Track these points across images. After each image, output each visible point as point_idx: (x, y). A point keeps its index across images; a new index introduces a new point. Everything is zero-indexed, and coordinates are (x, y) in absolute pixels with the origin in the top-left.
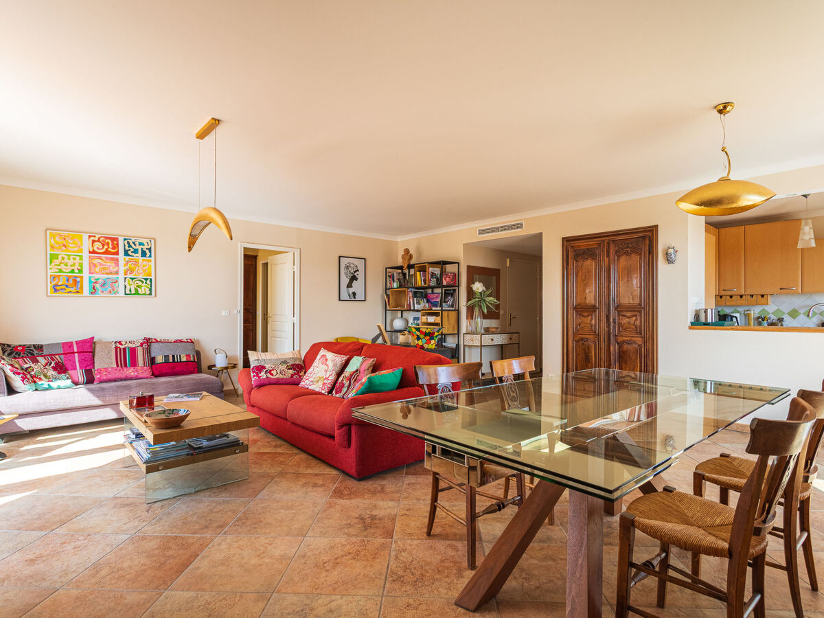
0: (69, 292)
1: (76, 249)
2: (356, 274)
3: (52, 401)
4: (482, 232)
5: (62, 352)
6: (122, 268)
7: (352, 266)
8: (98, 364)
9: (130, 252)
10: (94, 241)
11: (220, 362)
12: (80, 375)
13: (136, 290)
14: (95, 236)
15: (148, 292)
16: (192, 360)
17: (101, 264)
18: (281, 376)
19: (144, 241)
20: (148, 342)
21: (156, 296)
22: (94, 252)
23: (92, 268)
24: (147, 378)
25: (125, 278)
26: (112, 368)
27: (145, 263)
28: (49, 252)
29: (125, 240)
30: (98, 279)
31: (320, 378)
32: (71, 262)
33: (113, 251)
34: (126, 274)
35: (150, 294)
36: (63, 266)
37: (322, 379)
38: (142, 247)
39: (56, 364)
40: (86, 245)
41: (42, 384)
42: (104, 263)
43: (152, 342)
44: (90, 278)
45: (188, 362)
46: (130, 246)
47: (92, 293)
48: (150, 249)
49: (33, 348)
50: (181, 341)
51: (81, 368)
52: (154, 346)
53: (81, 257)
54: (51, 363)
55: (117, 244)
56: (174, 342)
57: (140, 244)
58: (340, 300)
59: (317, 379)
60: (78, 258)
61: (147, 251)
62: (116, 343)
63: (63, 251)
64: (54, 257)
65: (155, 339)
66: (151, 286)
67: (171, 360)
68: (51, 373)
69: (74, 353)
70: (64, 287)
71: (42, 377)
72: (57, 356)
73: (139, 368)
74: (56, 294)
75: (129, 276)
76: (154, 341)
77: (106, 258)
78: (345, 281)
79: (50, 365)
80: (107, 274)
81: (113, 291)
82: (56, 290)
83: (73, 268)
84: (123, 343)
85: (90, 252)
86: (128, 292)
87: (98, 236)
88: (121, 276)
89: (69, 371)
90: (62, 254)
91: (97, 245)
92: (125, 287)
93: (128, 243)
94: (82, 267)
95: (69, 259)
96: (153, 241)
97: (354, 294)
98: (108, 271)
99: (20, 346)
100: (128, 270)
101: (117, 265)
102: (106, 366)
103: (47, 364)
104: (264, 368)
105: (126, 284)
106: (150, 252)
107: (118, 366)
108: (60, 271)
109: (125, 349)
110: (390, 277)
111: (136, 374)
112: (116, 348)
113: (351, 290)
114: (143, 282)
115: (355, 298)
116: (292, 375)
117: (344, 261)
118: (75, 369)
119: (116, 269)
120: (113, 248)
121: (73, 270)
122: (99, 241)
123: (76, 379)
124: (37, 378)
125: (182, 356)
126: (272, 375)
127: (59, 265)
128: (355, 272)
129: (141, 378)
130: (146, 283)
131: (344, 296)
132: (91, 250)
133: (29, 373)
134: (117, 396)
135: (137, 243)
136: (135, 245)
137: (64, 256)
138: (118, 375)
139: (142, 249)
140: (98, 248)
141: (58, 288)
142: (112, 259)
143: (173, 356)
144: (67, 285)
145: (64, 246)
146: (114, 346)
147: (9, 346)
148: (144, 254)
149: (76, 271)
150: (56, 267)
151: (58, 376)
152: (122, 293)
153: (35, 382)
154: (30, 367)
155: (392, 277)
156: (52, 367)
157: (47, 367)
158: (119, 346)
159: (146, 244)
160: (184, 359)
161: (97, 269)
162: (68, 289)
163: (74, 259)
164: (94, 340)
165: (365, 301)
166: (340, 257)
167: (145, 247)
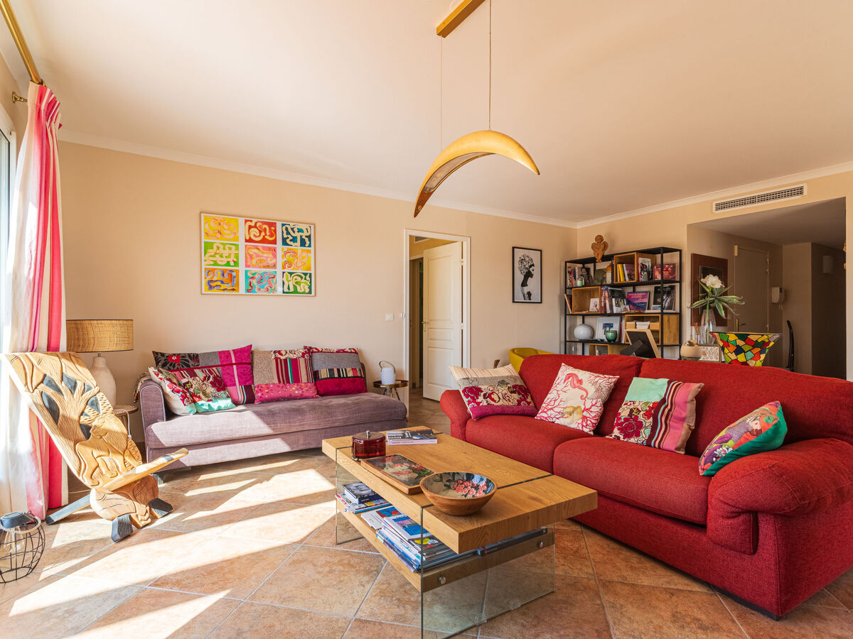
0: (224, 290)
1: (232, 236)
2: (531, 269)
3: (218, 429)
4: (720, 206)
5: (220, 363)
6: (280, 260)
7: (527, 259)
8: (258, 380)
9: (288, 241)
10: (250, 227)
11: (387, 378)
12: (240, 393)
13: (295, 287)
14: (251, 221)
15: (307, 290)
16: (359, 375)
17: (258, 256)
18: (506, 403)
19: (303, 227)
20: (309, 351)
21: (316, 295)
22: (250, 240)
23: (249, 260)
24: (313, 397)
25: (284, 273)
26: (274, 384)
27: (304, 254)
28: (203, 240)
29: (283, 225)
30: (255, 273)
31: (575, 409)
32: (226, 253)
33: (271, 239)
34: (284, 268)
35: (310, 292)
36: (218, 257)
37: (579, 410)
38: (301, 234)
39: (214, 378)
40: (242, 232)
41: (202, 405)
42: (260, 254)
43: (313, 352)
44: (246, 272)
45: (355, 377)
46: (288, 233)
47: (248, 291)
48: (309, 237)
49: (188, 358)
50: (344, 351)
51: (240, 384)
52: (316, 356)
53: (237, 246)
54: (209, 377)
55: (275, 231)
56: (338, 352)
57: (300, 230)
58: (514, 302)
59: (570, 410)
60: (233, 247)
61: (307, 239)
62: (275, 352)
63: (218, 238)
64: (208, 246)
65: (316, 349)
66: (311, 283)
67: (336, 376)
68: (210, 390)
69: (232, 364)
70: (219, 283)
71: (201, 395)
72: (214, 368)
73: (303, 385)
74: (210, 292)
75: (287, 270)
76: (315, 350)
77: (263, 247)
78: (520, 277)
79: (208, 379)
80: (264, 267)
81: (271, 289)
82: (211, 287)
83: (228, 260)
84: (283, 353)
85: (246, 241)
86: (286, 290)
87: (254, 221)
88: (279, 270)
89: (228, 388)
90: (217, 242)
91: (255, 231)
92: (284, 283)
93: (287, 229)
94: (238, 259)
95: (224, 249)
96: (312, 227)
97: (529, 294)
98: (265, 264)
99: (174, 355)
100: (286, 263)
101: (275, 256)
102: (267, 382)
103: (205, 379)
104: (480, 390)
105: (285, 279)
106: (310, 240)
107: (280, 382)
108: (215, 263)
109: (285, 360)
110: (570, 273)
111: (300, 392)
112: (276, 359)
113: (526, 290)
114: (302, 278)
115: (530, 299)
116: (519, 402)
117: (519, 254)
118: (235, 385)
119: (274, 261)
120: (271, 236)
121: (228, 262)
122: (255, 227)
123: (235, 397)
124: (196, 396)
125: (347, 371)
126: (493, 400)
127: (214, 256)
128: (530, 266)
129: (306, 398)
130: (305, 279)
131: (519, 297)
132: (248, 238)
133: (187, 389)
134: (290, 422)
135: (296, 230)
136: (294, 232)
137: (220, 246)
138: (280, 393)
139: (301, 236)
140: (255, 236)
141: (213, 284)
142: (269, 249)
143: (338, 370)
144: (223, 281)
145: (220, 232)
146: (273, 357)
147: (163, 355)
148: (303, 243)
149: (232, 263)
150: (211, 258)
151: (217, 393)
152: (280, 289)
153: (194, 402)
154: (188, 383)
155: (573, 273)
156: (211, 383)
157: (205, 382)
158: (279, 356)
159: (305, 231)
160: (350, 374)
161: (254, 262)
162: (223, 286)
163: (230, 249)
164: (252, 349)
165: (541, 303)
166: (513, 248)
167: (304, 234)
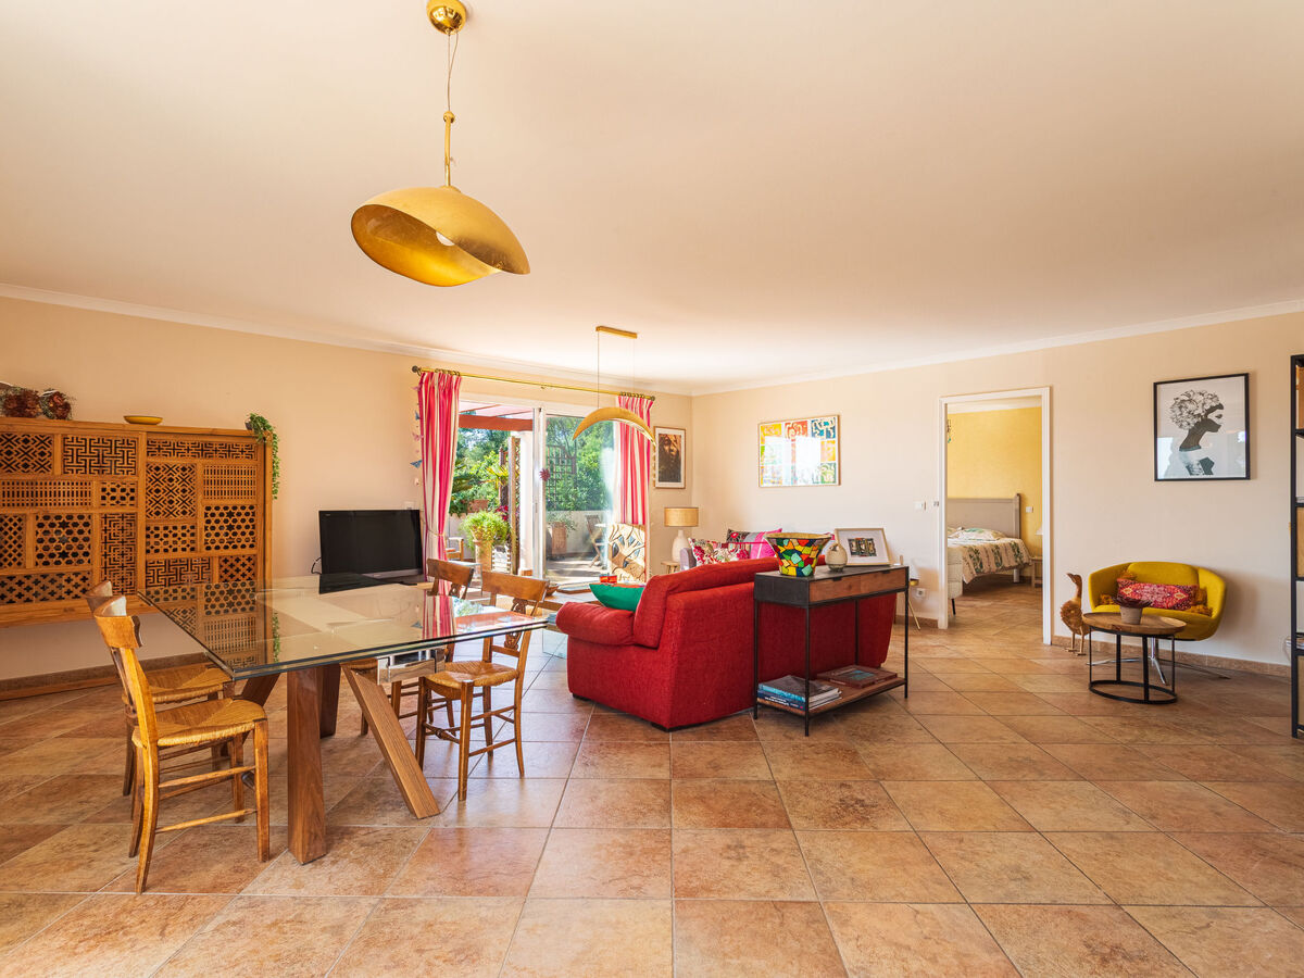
0: (772, 483)
5: (753, 541)
7: (1199, 398)
9: (817, 435)
10: (790, 429)
13: (822, 478)
15: (832, 480)
19: (828, 420)
21: (840, 483)
22: (790, 440)
27: (830, 446)
28: (761, 446)
29: (813, 422)
32: (774, 453)
35: (835, 482)
36: (769, 458)
39: (741, 551)
40: (785, 434)
46: (817, 428)
48: (833, 428)
49: (741, 535)
54: (737, 550)
55: (807, 428)
57: (826, 424)
58: (1155, 479)
60: (778, 448)
64: (764, 449)
66: (836, 472)
69: (760, 543)
70: (769, 478)
85: (787, 441)
87: (792, 423)
91: (792, 431)
93: (816, 425)
94: (781, 457)
96: (836, 418)
97: (1207, 464)
101: (807, 451)
105: (814, 471)
106: (834, 432)
108: (768, 462)
113: (1194, 456)
114: (828, 468)
115: (1209, 473)
120: (804, 433)
121: (775, 460)
122: (793, 427)
128: (1212, 409)
130: (831, 469)
135: (823, 424)
136: (821, 426)
139: (827, 429)
140: (793, 435)
141: (766, 479)
144: (772, 476)
147: (731, 532)
148: (829, 435)
149: (778, 461)
150: (765, 459)
154: (715, 551)
156: (737, 554)
157: (731, 553)
159: (830, 423)
162: (773, 480)
165: (1248, 477)
166: (1156, 385)
167: (829, 427)
